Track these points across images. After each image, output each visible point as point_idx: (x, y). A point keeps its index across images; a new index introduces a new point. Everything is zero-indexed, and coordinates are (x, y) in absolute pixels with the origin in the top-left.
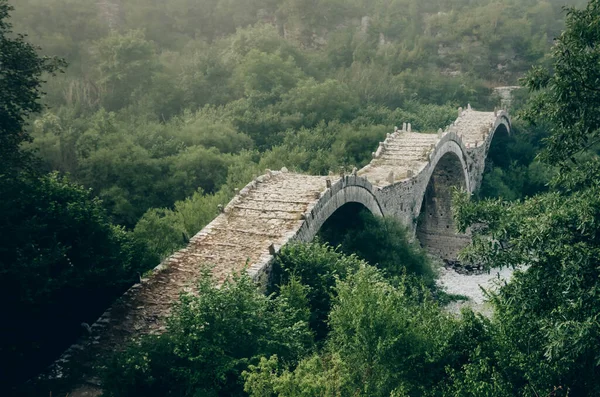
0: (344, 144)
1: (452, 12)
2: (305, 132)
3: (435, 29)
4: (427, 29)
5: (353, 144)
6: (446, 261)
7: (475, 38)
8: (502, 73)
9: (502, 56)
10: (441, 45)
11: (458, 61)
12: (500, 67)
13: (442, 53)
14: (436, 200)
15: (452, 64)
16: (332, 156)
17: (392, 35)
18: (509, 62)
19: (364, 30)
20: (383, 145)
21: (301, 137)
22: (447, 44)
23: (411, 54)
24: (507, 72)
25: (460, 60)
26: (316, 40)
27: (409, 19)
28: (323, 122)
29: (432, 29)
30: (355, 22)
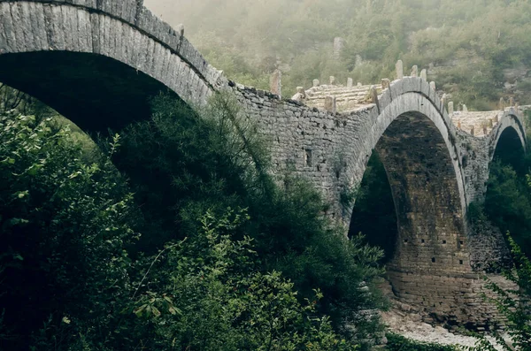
1: (443, 28)
3: (423, 46)
4: (414, 48)
6: (433, 315)
7: (473, 52)
8: (511, 92)
9: (510, 73)
10: (431, 65)
11: (453, 81)
12: (508, 86)
14: (413, 217)
15: (446, 86)
17: (370, 56)
18: (519, 80)
19: (337, 52)
24: (517, 92)
25: (456, 80)
26: (280, 67)
27: (391, 37)
29: (419, 47)
30: (327, 46)
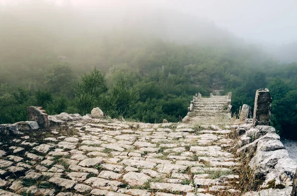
0: (161, 107)
1: (195, 65)
2: (140, 103)
3: (189, 70)
4: (186, 70)
5: (166, 107)
9: (214, 80)
10: (191, 76)
13: (192, 79)
15: (196, 83)
16: (155, 113)
17: (173, 72)
18: (217, 82)
19: (163, 71)
20: (193, 103)
21: (139, 105)
22: (194, 75)
23: (181, 78)
24: (217, 85)
25: (199, 81)
27: (179, 67)
28: (149, 99)
30: (159, 68)
